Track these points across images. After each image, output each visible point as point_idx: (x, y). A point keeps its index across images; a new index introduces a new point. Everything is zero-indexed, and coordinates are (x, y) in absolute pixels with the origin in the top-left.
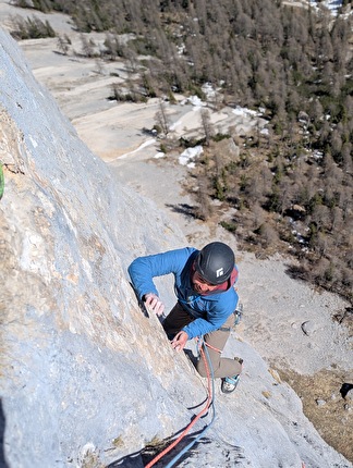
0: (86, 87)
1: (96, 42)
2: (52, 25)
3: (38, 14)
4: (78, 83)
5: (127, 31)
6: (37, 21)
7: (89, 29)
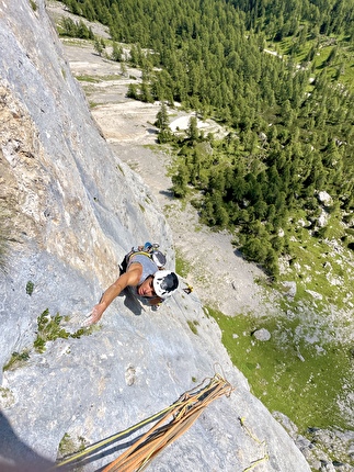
0: (110, 83)
1: (124, 50)
2: (94, 31)
3: (85, 21)
4: (105, 79)
5: (150, 47)
6: (83, 25)
7: (120, 39)
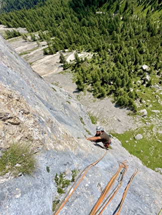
0: (35, 51)
1: (36, 35)
2: (20, 32)
4: (32, 50)
5: (46, 29)
